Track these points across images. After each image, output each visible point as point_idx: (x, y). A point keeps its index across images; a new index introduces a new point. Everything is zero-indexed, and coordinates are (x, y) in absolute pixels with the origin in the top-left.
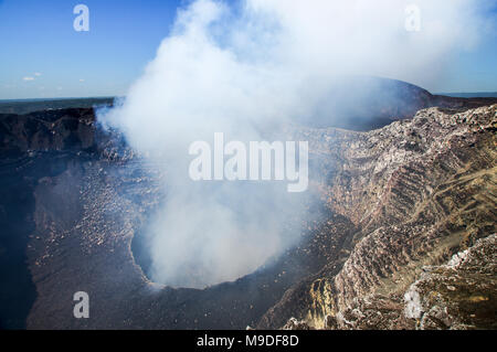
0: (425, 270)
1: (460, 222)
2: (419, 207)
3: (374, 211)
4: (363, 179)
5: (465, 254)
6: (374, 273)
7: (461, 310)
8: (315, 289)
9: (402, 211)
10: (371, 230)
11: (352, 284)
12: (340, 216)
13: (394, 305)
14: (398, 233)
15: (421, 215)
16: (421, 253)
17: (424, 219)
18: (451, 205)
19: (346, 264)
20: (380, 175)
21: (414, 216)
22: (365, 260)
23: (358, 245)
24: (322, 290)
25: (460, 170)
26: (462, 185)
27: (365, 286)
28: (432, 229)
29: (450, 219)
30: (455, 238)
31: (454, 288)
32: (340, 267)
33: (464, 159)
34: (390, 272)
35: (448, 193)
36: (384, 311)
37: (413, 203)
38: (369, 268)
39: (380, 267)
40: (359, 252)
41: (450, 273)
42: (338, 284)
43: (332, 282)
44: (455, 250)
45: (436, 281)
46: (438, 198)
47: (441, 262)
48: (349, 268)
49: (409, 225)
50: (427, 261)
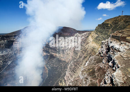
0: (82, 68)
1: (86, 56)
2: (79, 55)
3: (70, 58)
4: (67, 51)
5: (88, 62)
6: (73, 72)
7: (89, 74)
8: (60, 83)
9: (76, 56)
10: (71, 62)
11: (69, 77)
12: (63, 61)
13: (78, 78)
14: (76, 61)
15: (79, 56)
16: (81, 64)
17: (80, 57)
18: (84, 52)
19: (66, 73)
20: (70, 49)
21: (78, 57)
22: (70, 70)
23: (69, 67)
24: (62, 82)
25: (84, 45)
26: (85, 48)
27: (72, 76)
28: (82, 59)
29: (84, 55)
30: (86, 59)
31: (87, 70)
32: (65, 74)
33: (84, 43)
34: (76, 71)
35: (83, 50)
36: (76, 81)
37: (77, 54)
38: (72, 72)
39: (74, 71)
40: (69, 69)
41: (86, 67)
42: (66, 78)
43: (64, 79)
44: (86, 62)
45: (84, 69)
46: (82, 52)
47: (85, 65)
48: (67, 73)
49: (78, 59)
50: (82, 66)
